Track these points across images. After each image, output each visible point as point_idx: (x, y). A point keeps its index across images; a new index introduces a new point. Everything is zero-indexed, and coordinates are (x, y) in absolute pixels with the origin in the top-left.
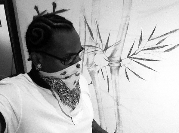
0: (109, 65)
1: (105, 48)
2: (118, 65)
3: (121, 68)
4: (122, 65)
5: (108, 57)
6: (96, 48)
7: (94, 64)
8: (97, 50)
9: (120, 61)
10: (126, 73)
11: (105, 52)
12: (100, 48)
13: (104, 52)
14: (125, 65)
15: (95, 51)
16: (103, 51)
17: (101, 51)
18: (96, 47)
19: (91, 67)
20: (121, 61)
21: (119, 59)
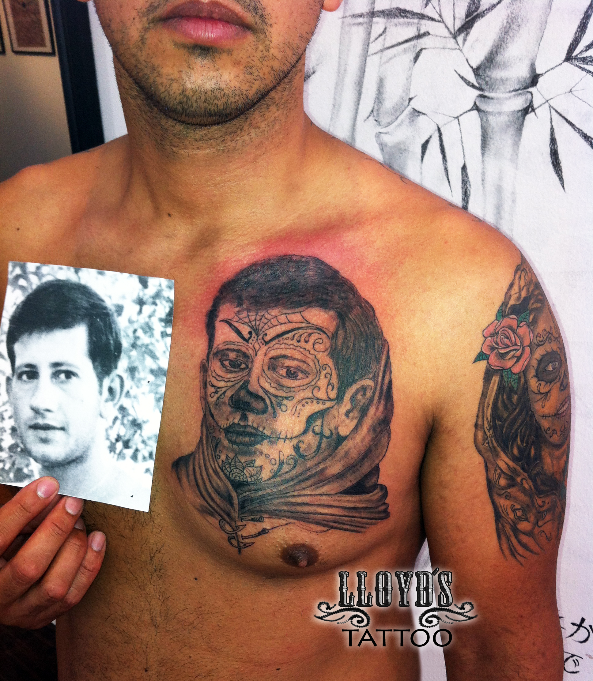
0: (476, 108)
1: (467, 16)
2: (519, 103)
3: (530, 117)
4: (535, 105)
5: (474, 67)
6: (424, 22)
7: (409, 109)
8: (427, 34)
9: (528, 81)
10: (553, 141)
11: (465, 40)
12: (442, 21)
13: (460, 39)
14: (552, 103)
15: (419, 36)
16: (455, 37)
17: (446, 34)
18: (422, 16)
19: (392, 126)
20: (534, 79)
21: (523, 72)
